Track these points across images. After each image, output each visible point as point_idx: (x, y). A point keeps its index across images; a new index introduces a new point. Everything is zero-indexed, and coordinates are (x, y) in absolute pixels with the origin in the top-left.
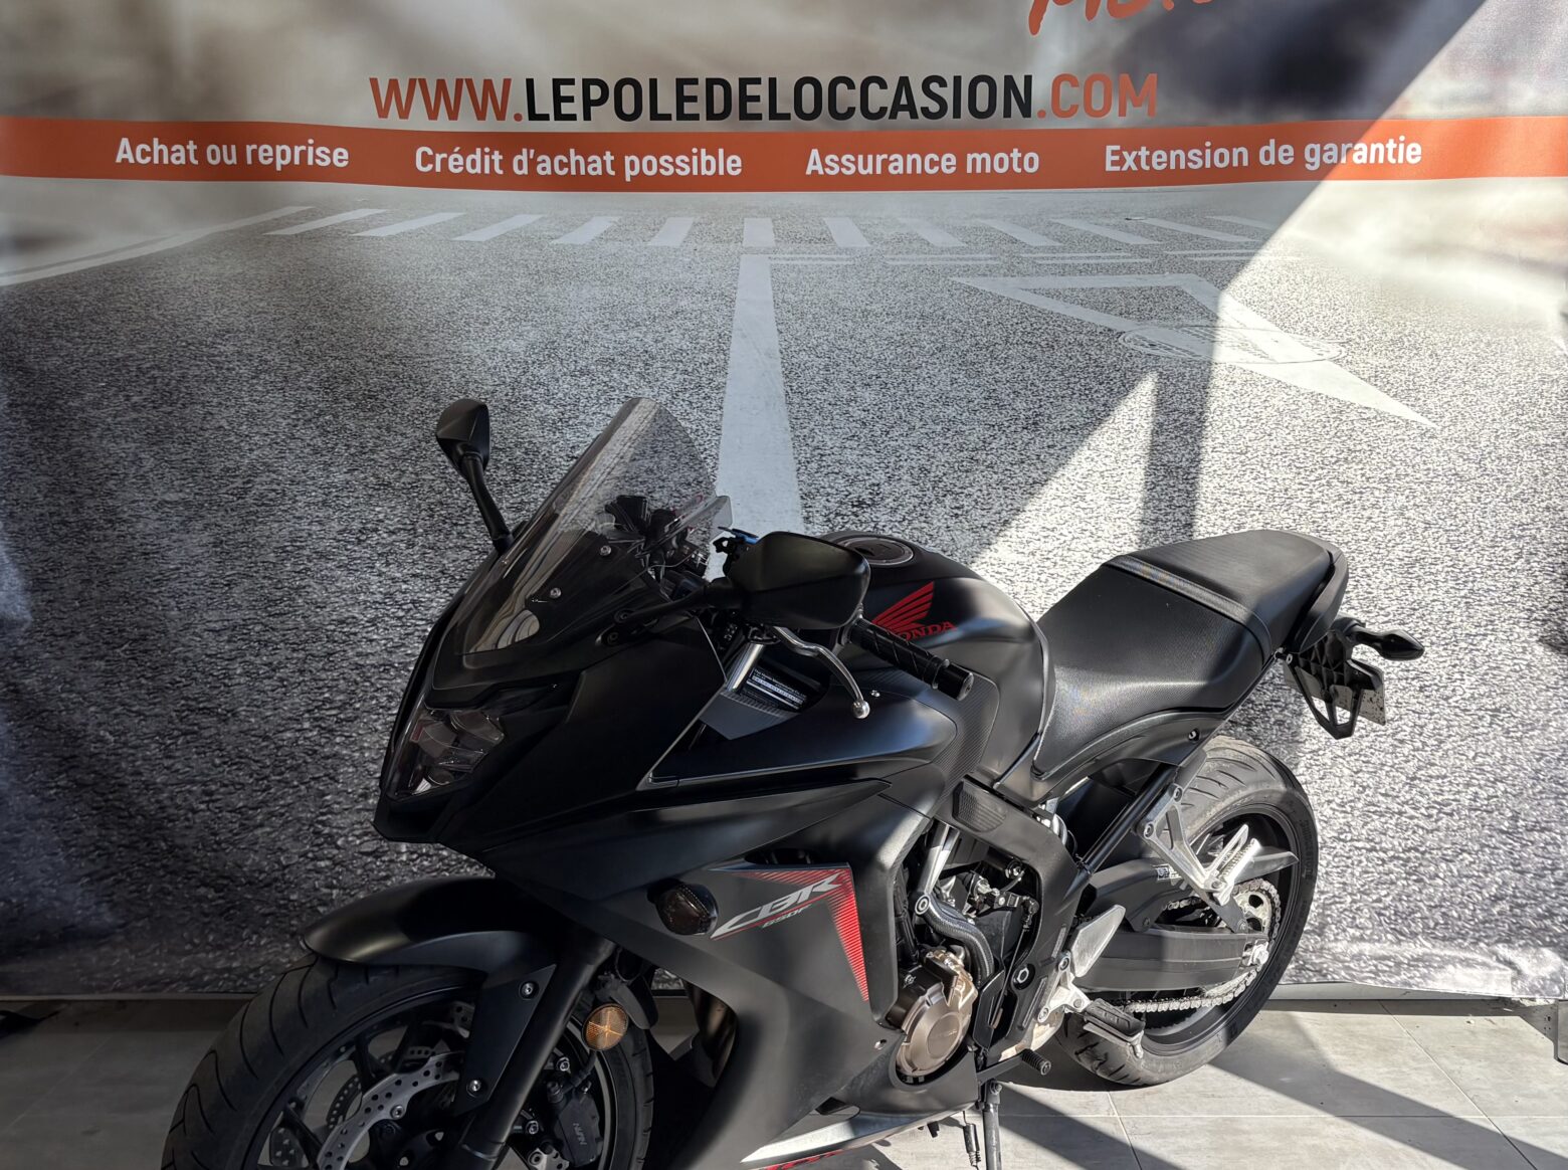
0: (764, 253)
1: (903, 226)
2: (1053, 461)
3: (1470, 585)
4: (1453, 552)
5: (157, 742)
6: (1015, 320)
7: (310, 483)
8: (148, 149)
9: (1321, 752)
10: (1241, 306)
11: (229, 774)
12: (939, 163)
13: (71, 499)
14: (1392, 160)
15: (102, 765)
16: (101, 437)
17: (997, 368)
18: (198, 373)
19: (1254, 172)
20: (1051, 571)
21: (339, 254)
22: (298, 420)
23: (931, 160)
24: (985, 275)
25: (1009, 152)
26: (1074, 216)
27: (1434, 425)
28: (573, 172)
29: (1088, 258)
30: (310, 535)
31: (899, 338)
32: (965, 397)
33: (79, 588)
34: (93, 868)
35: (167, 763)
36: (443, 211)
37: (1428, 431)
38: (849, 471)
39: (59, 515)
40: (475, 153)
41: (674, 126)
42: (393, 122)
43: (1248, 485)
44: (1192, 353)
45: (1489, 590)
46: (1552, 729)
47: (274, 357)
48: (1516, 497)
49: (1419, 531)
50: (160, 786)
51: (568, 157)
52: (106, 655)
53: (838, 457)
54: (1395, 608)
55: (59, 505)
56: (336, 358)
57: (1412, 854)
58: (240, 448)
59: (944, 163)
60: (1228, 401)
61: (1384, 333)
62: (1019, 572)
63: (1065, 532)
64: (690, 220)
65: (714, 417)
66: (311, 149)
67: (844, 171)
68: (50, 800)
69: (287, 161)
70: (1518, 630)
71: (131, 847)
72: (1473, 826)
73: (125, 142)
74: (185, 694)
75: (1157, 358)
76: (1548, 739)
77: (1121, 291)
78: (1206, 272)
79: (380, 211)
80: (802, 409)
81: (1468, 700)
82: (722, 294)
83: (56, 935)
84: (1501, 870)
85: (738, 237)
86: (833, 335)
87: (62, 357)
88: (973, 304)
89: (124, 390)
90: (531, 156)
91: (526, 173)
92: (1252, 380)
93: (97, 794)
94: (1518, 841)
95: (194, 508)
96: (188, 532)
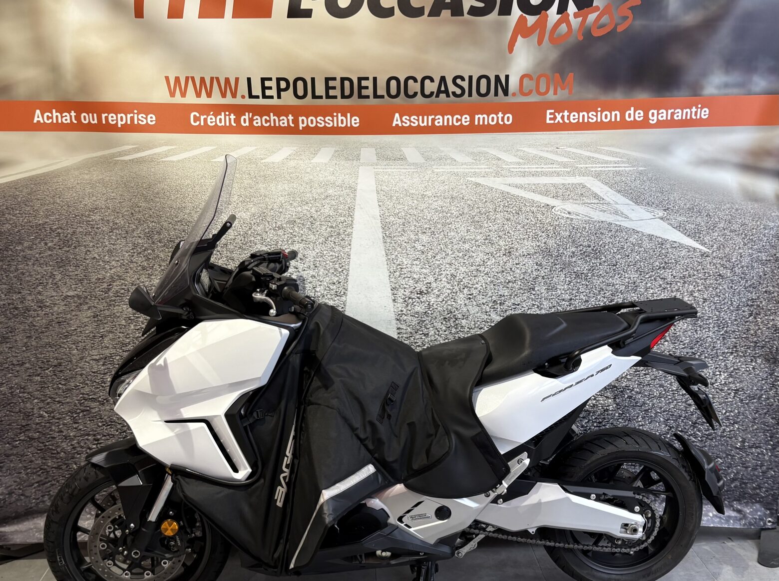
0: (372, 165)
1: (442, 151)
2: (518, 271)
3: (725, 329)
4: (717, 313)
5: (69, 416)
6: (500, 200)
8: (50, 115)
9: (650, 411)
10: (616, 193)
11: (106, 430)
12: (461, 120)
13: (19, 296)
14: (694, 117)
15: (43, 428)
16: (34, 265)
17: (490, 224)
18: (82, 230)
19: (623, 125)
21: (152, 170)
22: (134, 253)
23: (457, 118)
24: (485, 177)
25: (497, 114)
26: (529, 146)
27: (708, 250)
28: (272, 125)
29: (537, 168)
31: (440, 209)
32: (474, 238)
33: (25, 341)
34: (39, 479)
35: (75, 426)
36: (205, 146)
37: (705, 253)
38: (415, 276)
39: (13, 304)
40: (221, 115)
41: (325, 102)
42: (178, 99)
43: (616, 280)
44: (589, 217)
45: (734, 331)
46: (763, 399)
47: (120, 221)
48: (750, 286)
50: (73, 437)
51: (270, 118)
52: (41, 374)
53: (410, 270)
54: (688, 341)
55: (13, 299)
56: (153, 222)
58: (105, 268)
59: (463, 120)
60: (608, 240)
61: (685, 204)
63: (525, 306)
64: (333, 149)
65: (347, 250)
66: (136, 116)
67: (412, 124)
69: (123, 122)
70: (749, 351)
71: (59, 468)
72: (723, 445)
73: (38, 112)
74: (82, 391)
75: (572, 219)
76: (761, 403)
77: (554, 185)
78: (597, 175)
79: (173, 147)
80: (391, 245)
81: (723, 385)
82: (350, 187)
83: (23, 513)
84: (736, 466)
85: (358, 158)
86: (407, 207)
87: (11, 224)
88: (478, 192)
89: (44, 240)
90: (250, 117)
91: (248, 125)
92: (620, 229)
93: (40, 442)
94: (745, 452)
95: (83, 299)
96: (80, 311)
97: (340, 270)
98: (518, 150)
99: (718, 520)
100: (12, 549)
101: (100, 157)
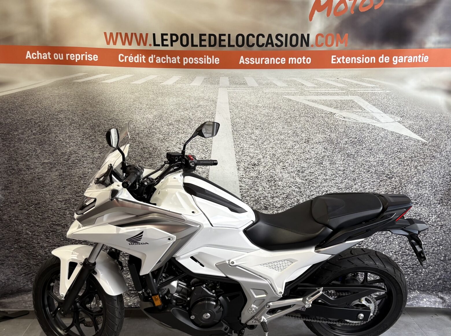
0: (226, 87)
1: (269, 80)
2: (313, 152)
3: (436, 189)
4: (431, 179)
5: (44, 234)
6: (303, 109)
7: (88, 157)
8: (35, 54)
10: (372, 106)
11: (65, 243)
12: (280, 61)
13: (15, 162)
14: (420, 61)
15: (28, 241)
16: (24, 143)
17: (297, 124)
18: (53, 123)
19: (377, 65)
20: (312, 185)
21: (96, 88)
22: (84, 138)
23: (278, 60)
24: (293, 95)
25: (302, 57)
26: (321, 77)
27: (426, 141)
28: (167, 62)
29: (325, 90)
30: (88, 172)
31: (267, 114)
32: (287, 132)
33: (19, 189)
34: (25, 271)
35: (47, 240)
36: (127, 74)
37: (424, 143)
38: (251, 155)
39: (12, 167)
40: (137, 56)
41: (199, 48)
42: (111, 46)
43: (372, 159)
44: (356, 120)
45: (441, 190)
47: (76, 119)
49: (421, 173)
51: (166, 58)
52: (27, 209)
53: (248, 151)
54: (413, 196)
55: (12, 164)
56: (95, 119)
57: (414, 266)
58: (66, 146)
59: (282, 61)
60: (367, 135)
61: (413, 114)
62: (302, 185)
63: (316, 174)
64: (204, 77)
66: (86, 55)
67: (251, 63)
68: (12, 252)
69: (79, 59)
70: (450, 202)
71: (37, 265)
72: (433, 258)
73: (28, 52)
74: (52, 220)
75: (346, 121)
77: (335, 101)
78: (362, 95)
79: (108, 75)
80: (237, 136)
81: (434, 222)
82: (213, 100)
83: (15, 291)
84: (440, 271)
85: (218, 83)
86: (247, 113)
87: (11, 119)
88: (290, 104)
89: (31, 129)
90: (154, 57)
91: (153, 62)
92: (374, 128)
93: (26, 250)
94: (446, 263)
95: (53, 165)
96: (51, 172)
97: (206, 150)
98: (314, 80)
99: (429, 303)
100: (8, 313)
101: (65, 80)
